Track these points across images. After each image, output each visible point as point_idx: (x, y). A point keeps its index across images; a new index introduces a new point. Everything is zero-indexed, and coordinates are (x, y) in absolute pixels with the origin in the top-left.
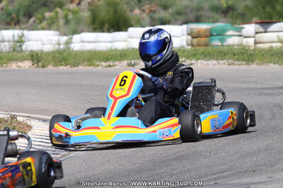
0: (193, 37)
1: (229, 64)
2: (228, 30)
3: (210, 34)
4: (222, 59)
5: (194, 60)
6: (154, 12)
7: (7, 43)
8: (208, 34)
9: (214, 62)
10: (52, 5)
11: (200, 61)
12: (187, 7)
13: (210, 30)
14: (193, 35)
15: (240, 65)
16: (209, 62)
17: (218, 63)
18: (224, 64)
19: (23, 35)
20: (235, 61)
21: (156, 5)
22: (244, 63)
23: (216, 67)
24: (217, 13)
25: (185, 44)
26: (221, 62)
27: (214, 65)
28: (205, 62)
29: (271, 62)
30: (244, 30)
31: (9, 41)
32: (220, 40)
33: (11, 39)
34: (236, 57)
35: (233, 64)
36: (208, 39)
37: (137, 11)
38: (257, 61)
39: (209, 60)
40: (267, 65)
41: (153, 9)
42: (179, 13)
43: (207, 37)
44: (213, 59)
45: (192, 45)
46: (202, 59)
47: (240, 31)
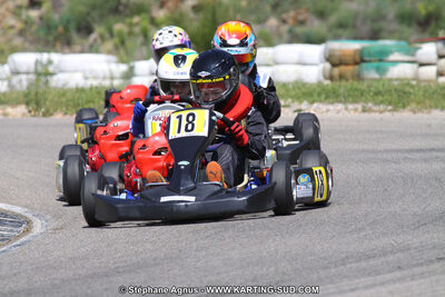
0: (334, 65)
1: (364, 111)
2: (391, 52)
3: (360, 59)
4: (355, 102)
5: (305, 102)
6: (302, 23)
7: (24, 77)
8: (358, 59)
9: (340, 106)
10: (128, 12)
11: (315, 105)
12: (356, 16)
13: (361, 52)
14: (334, 61)
15: (381, 112)
16: (331, 107)
17: (346, 109)
18: (356, 110)
19: (50, 62)
20: (376, 104)
21: (308, 10)
22: (390, 108)
23: (340, 115)
24: (409, 25)
25: (322, 78)
26: (351, 106)
27: (338, 112)
28: (323, 107)
29: (436, 107)
30: (420, 52)
31: (27, 73)
32: (378, 70)
33: (32, 68)
34: (380, 98)
35: (370, 110)
36: (357, 67)
37: (273, 22)
38: (413, 105)
39: (332, 103)
40: (429, 113)
41: (301, 17)
42: (341, 25)
43: (356, 63)
44: (340, 102)
45: (331, 78)
46: (321, 101)
47: (413, 55)
